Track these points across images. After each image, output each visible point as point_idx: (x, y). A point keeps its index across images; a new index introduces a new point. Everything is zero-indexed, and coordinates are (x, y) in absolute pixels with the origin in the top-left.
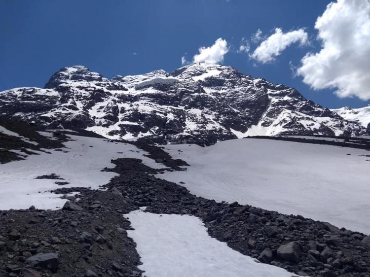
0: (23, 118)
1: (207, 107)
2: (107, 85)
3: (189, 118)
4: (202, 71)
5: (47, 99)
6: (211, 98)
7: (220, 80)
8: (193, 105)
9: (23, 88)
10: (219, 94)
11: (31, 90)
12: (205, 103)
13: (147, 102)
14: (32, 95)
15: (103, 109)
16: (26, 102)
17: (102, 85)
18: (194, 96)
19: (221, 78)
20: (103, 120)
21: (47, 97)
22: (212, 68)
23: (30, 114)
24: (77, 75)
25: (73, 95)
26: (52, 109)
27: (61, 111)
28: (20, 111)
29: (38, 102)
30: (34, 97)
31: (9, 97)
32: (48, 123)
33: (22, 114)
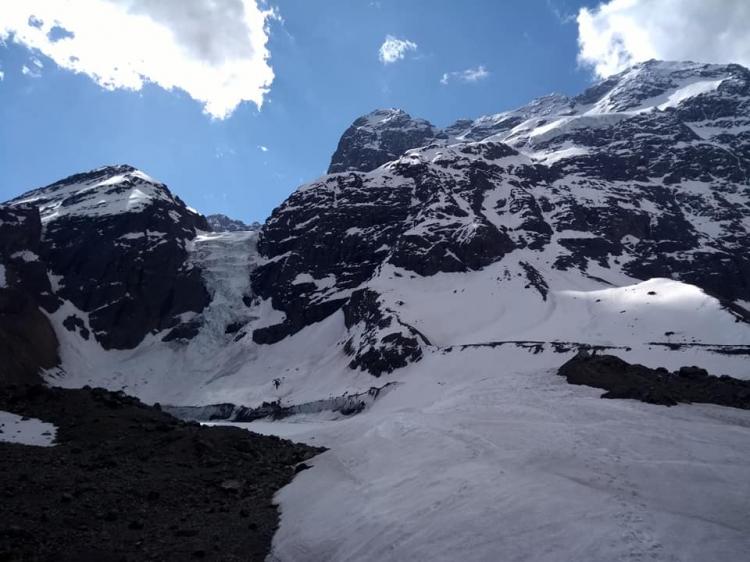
0: (365, 239)
1: (720, 174)
2: (484, 150)
3: (687, 205)
4: (660, 85)
5: (392, 196)
6: (720, 150)
7: (724, 102)
8: (684, 172)
10: (733, 137)
11: (353, 179)
12: (710, 164)
13: (583, 179)
14: (364, 190)
15: (507, 208)
16: (358, 205)
17: (473, 150)
18: (679, 150)
19: (725, 96)
20: (523, 233)
21: (390, 190)
22: (683, 75)
23: (373, 229)
24: (391, 129)
25: (439, 182)
26: (407, 215)
27: (435, 221)
28: (354, 226)
29: (378, 203)
30: (368, 193)
31: (322, 197)
32: (424, 249)
33: (360, 231)
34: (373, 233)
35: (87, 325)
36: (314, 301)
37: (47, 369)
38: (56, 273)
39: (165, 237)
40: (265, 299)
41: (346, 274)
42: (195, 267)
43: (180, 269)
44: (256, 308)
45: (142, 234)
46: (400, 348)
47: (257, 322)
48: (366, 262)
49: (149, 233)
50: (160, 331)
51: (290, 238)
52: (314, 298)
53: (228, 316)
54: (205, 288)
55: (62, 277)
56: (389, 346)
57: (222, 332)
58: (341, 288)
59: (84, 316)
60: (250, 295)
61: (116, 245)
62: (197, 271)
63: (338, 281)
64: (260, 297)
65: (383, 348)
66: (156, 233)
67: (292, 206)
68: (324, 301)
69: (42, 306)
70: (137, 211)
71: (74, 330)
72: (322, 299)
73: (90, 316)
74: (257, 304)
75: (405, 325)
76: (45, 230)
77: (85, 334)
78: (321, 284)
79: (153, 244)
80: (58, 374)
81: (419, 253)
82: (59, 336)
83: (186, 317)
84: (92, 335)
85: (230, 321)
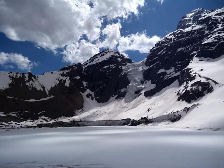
0: (185, 51)
5: (196, 32)
9: (173, 33)
11: (179, 32)
14: (184, 34)
16: (181, 39)
21: (195, 31)
23: (188, 47)
24: (196, 15)
25: (217, 21)
26: (204, 37)
27: (217, 35)
28: (180, 47)
29: (190, 37)
30: (185, 34)
31: (167, 41)
32: (212, 47)
33: (183, 49)
34: (189, 48)
35: (93, 96)
36: (166, 78)
37: (78, 110)
38: (86, 81)
39: (115, 66)
40: (148, 81)
41: (178, 66)
42: (125, 74)
43: (120, 75)
44: (145, 84)
45: (108, 66)
46: (200, 87)
47: (146, 89)
48: (187, 59)
49: (110, 65)
50: (115, 96)
51: (156, 58)
52: (166, 77)
53: (135, 88)
54: (128, 80)
55: (87, 82)
56: (194, 88)
57: (134, 94)
58: (176, 72)
59: (92, 93)
60: (143, 80)
61: (101, 70)
62: (125, 75)
63: (175, 69)
64: (147, 81)
65: (191, 89)
66: (112, 65)
67: (156, 47)
68: (170, 77)
69: (81, 91)
70: (107, 59)
71: (89, 97)
72: (169, 77)
73: (94, 93)
74: (146, 83)
75: (203, 77)
76: (84, 70)
77: (92, 99)
78: (168, 72)
79: (111, 68)
80: (81, 111)
81: (210, 49)
82: (84, 100)
83: (123, 90)
84: (94, 99)
85: (136, 90)
